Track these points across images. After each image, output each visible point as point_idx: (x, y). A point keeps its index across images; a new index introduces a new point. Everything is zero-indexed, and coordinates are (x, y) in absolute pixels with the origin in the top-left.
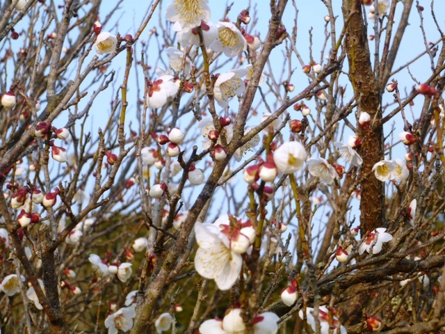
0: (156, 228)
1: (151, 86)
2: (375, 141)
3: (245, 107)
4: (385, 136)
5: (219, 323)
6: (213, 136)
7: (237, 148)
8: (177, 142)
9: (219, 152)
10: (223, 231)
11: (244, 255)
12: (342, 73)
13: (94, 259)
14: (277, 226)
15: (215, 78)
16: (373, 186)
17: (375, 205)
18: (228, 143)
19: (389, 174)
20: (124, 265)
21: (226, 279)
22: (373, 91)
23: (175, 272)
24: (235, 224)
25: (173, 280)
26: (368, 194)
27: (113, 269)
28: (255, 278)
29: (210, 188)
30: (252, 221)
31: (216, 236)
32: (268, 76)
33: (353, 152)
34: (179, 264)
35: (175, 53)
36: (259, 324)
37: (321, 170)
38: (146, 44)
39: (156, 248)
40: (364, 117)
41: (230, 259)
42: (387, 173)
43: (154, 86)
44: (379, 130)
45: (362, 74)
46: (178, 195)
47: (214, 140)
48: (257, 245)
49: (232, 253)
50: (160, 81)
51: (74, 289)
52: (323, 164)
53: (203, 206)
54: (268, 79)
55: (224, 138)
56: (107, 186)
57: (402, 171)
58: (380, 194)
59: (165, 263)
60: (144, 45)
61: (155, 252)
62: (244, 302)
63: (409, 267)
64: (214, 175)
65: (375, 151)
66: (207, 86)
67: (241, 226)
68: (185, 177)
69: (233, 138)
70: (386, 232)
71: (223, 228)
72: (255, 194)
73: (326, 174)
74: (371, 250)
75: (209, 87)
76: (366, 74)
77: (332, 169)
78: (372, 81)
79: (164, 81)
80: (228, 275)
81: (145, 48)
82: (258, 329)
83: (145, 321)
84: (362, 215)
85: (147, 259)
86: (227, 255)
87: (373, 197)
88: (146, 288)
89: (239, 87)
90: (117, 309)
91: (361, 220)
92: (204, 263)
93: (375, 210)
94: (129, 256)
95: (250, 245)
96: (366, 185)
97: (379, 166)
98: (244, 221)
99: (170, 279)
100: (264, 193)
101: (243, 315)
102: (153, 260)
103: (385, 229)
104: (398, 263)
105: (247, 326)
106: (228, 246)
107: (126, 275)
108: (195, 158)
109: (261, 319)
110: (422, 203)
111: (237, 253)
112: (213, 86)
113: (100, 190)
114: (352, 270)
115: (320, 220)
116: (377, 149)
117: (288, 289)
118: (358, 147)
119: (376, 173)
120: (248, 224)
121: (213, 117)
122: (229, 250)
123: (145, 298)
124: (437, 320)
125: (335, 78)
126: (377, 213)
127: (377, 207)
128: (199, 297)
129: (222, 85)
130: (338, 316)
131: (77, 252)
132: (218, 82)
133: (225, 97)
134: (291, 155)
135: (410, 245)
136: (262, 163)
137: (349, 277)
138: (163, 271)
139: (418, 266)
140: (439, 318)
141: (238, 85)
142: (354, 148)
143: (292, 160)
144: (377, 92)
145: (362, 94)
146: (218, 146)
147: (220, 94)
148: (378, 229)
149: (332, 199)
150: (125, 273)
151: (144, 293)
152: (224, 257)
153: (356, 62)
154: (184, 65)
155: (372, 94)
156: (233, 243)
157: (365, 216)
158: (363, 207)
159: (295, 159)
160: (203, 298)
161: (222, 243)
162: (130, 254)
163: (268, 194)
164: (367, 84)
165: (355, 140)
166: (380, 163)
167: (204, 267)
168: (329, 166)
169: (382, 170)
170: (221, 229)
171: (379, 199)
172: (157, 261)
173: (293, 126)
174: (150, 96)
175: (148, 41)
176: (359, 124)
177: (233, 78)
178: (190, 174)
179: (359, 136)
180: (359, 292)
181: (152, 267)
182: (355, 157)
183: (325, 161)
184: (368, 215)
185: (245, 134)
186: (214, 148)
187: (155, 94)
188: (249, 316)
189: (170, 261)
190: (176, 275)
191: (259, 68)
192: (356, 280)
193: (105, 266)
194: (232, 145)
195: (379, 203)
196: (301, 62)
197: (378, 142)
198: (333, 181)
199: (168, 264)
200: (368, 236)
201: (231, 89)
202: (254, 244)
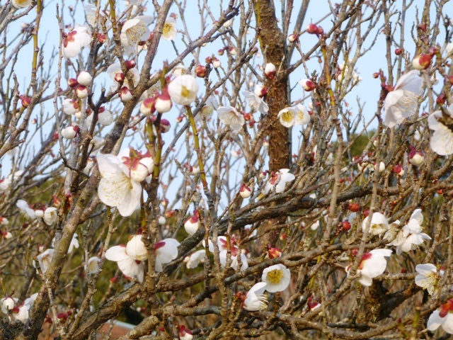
0: (71, 168)
1: (66, 37)
2: (281, 91)
3: (150, 52)
4: (291, 87)
5: (123, 248)
6: (119, 78)
7: (144, 91)
8: (85, 84)
9: (125, 93)
10: (124, 163)
11: (143, 183)
12: (250, 28)
13: (22, 204)
14: (189, 169)
15: (121, 25)
16: (280, 133)
17: (282, 151)
18: (135, 86)
19: (293, 121)
20: (49, 210)
21: (128, 206)
22: (279, 44)
23: (90, 209)
24: (136, 156)
25: (88, 217)
26: (275, 140)
27: (39, 213)
28: (155, 205)
29: (120, 129)
30: (151, 152)
31: (117, 166)
32: (183, 33)
33: (261, 100)
34: (94, 202)
35: (92, 9)
36: (161, 249)
37: (230, 118)
38: (73, 9)
39: (72, 187)
40: (270, 67)
41: (131, 188)
42: (291, 119)
43: (68, 37)
44: (285, 80)
45: (268, 28)
46: (90, 137)
47: (121, 82)
48: (155, 174)
49: (132, 181)
50: (74, 33)
51: (6, 234)
52: (232, 112)
53: (113, 147)
54: (183, 36)
55: (131, 81)
56: (22, 127)
57: (304, 116)
58: (286, 140)
59: (79, 199)
60: (71, 10)
61: (71, 191)
62: (144, 228)
63: (310, 203)
64: (123, 117)
65: (281, 100)
66: (114, 32)
67: (141, 157)
68: (95, 119)
69: (140, 82)
70: (289, 172)
71: (125, 160)
72: (154, 126)
73: (236, 121)
74: (275, 189)
75: (116, 33)
76: (272, 28)
77: (240, 117)
78: (278, 35)
79: (78, 32)
80: (129, 203)
81: (72, 12)
82: (159, 253)
83: (62, 254)
84: (270, 160)
85: (65, 198)
86: (127, 184)
87: (280, 144)
88: (63, 225)
89: (144, 33)
90: (44, 250)
91: (270, 165)
92: (107, 192)
93: (282, 156)
94: (56, 203)
95: (149, 175)
96: (274, 133)
97: (284, 113)
98: (143, 153)
99: (86, 216)
100: (161, 125)
101: (144, 240)
102: (70, 199)
103: (288, 170)
104: (300, 201)
105: (148, 250)
106: (128, 176)
107: (51, 219)
108: (104, 99)
109: (163, 244)
110: (322, 145)
111: (136, 182)
112: (120, 32)
113: (16, 132)
114: (256, 206)
115: (237, 171)
116: (283, 98)
117: (190, 219)
118: (264, 95)
119: (281, 120)
120: (148, 155)
121: (121, 61)
122: (130, 178)
123: (62, 234)
124: (327, 244)
125: (243, 32)
126: (283, 158)
127: (284, 153)
128: (110, 230)
129: (128, 31)
130: (238, 244)
131: (8, 200)
132: (124, 29)
133: (131, 43)
134: (184, 87)
135: (311, 183)
136: (158, 96)
137: (254, 214)
138: (77, 207)
139: (318, 203)
140: (328, 242)
141: (143, 31)
142: (261, 97)
143: (186, 93)
144: (282, 45)
145: (267, 46)
146: (125, 88)
147: (126, 39)
148: (282, 170)
149: (244, 147)
150: (50, 217)
151: (61, 230)
152: (125, 186)
153: (262, 17)
154: (98, 18)
155: (277, 46)
156: (132, 172)
157: (273, 161)
158: (272, 153)
159: (188, 91)
160: (114, 230)
161: (123, 173)
162: (58, 201)
163: (165, 126)
164: (272, 37)
165: (261, 89)
166: (285, 110)
167: (107, 196)
168: (237, 114)
169: (286, 116)
170: (123, 161)
171: (286, 145)
172: (73, 200)
173: (197, 71)
174: (65, 46)
175: (75, 7)
176: (265, 75)
177: (138, 25)
178: (100, 115)
179: (266, 85)
180: (268, 231)
181: (69, 205)
182: (262, 105)
183: (234, 109)
184: (275, 160)
185: (151, 78)
186: (121, 89)
187: (70, 44)
188: (150, 241)
189: (84, 198)
190: (91, 212)
191: (162, 15)
192: (261, 216)
193: (32, 210)
194: (139, 88)
195: (285, 149)
196: (212, 18)
197: (284, 92)
198: (242, 128)
199: (82, 201)
200: (273, 176)
201: (137, 35)
202: (153, 173)
